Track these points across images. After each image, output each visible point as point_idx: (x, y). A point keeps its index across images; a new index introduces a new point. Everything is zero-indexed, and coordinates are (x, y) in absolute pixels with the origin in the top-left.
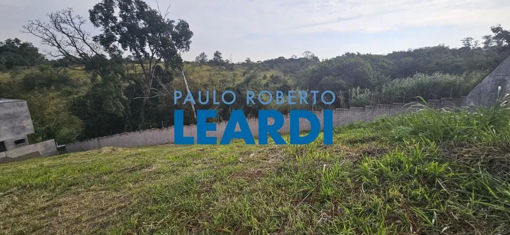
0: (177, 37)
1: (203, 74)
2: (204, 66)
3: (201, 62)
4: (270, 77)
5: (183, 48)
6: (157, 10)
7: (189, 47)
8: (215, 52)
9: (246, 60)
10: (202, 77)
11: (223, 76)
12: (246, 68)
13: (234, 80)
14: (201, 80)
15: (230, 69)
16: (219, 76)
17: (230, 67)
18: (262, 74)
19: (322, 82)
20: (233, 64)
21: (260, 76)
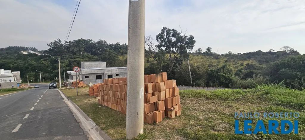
0: (187, 44)
1: (198, 60)
2: (199, 56)
3: (199, 53)
4: (246, 65)
5: (190, 48)
6: (181, 33)
7: (193, 48)
8: (208, 48)
9: (229, 53)
10: (197, 62)
11: (211, 62)
12: (228, 58)
13: (218, 65)
14: (197, 64)
15: (216, 58)
16: (208, 62)
17: (216, 56)
18: (240, 62)
19: (279, 72)
20: (219, 55)
21: (238, 63)
